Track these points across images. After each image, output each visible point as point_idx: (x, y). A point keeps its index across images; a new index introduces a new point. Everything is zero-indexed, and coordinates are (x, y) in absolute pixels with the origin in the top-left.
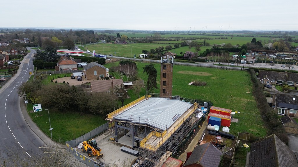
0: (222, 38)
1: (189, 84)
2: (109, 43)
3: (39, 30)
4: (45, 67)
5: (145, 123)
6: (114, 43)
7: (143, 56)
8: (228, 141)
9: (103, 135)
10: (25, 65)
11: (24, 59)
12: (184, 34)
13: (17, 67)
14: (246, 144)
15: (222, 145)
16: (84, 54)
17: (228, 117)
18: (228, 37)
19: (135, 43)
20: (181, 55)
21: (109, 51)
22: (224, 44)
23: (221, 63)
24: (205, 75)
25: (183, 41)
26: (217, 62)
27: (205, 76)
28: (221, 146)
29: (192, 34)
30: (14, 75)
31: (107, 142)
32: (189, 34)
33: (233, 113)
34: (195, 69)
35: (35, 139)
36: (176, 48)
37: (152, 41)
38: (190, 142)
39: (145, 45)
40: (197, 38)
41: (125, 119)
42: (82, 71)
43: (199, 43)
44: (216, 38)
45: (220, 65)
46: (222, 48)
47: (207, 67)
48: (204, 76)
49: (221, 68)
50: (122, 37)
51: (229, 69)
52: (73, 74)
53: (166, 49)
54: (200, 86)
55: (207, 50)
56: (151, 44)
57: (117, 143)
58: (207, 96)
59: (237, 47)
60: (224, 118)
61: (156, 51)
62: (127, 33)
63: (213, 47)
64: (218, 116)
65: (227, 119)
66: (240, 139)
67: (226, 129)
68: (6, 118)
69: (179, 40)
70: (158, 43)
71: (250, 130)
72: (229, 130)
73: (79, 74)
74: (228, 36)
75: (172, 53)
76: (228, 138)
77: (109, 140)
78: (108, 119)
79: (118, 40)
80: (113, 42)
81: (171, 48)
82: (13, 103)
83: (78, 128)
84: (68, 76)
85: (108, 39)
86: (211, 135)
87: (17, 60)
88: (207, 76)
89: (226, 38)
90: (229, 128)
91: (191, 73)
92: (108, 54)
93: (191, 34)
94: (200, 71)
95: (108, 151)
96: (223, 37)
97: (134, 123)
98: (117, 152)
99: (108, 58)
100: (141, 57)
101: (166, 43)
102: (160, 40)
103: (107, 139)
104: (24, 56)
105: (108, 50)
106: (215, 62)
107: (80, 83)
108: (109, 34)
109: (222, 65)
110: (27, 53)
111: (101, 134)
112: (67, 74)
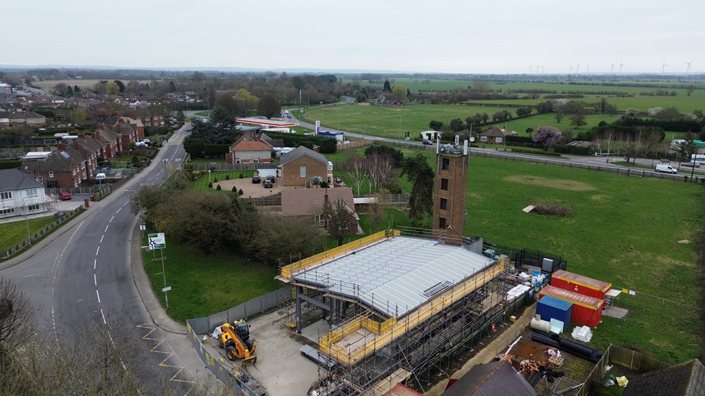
0: (660, 94)
1: (524, 210)
2: (363, 104)
3: (223, 74)
4: (207, 154)
5: (352, 294)
6: (373, 104)
7: (429, 135)
8: (577, 364)
9: (276, 314)
10: (172, 148)
11: (174, 135)
12: (558, 83)
13: (153, 153)
14: (624, 378)
15: (556, 372)
16: (295, 128)
17: (593, 302)
18: (677, 91)
19: (423, 103)
20: (527, 135)
21: (355, 123)
22: (658, 108)
23: (631, 160)
24: (576, 189)
25: (546, 101)
26: (621, 155)
27: (577, 192)
28: (553, 375)
29: (577, 82)
30: (142, 170)
31: (277, 331)
32: (571, 84)
33: (615, 293)
34: (553, 173)
35: (137, 307)
36: (522, 118)
37: (466, 100)
38: (473, 355)
39: (445, 110)
40: (589, 93)
41: (315, 281)
42: (279, 166)
43: (587, 105)
44: (642, 94)
45: (627, 164)
46: (647, 120)
47: (589, 168)
48: (572, 191)
49: (628, 173)
50: (394, 90)
51: (651, 177)
52: (258, 172)
53: (494, 119)
54: (551, 217)
55: (602, 124)
56: (461, 107)
57: (299, 334)
58: (562, 244)
59: (695, 117)
60: (582, 302)
61: (465, 123)
62: (413, 79)
63: (623, 118)
64: (567, 297)
65: (589, 307)
66: (613, 364)
67: (583, 333)
68: (97, 257)
69: (537, 97)
70: (481, 105)
71: (652, 341)
72: (591, 335)
73: (271, 173)
74: (682, 87)
75: (503, 130)
76: (580, 357)
77: (283, 327)
78: (281, 279)
79: (385, 96)
80: (371, 101)
81: (508, 117)
82: (121, 228)
83: (228, 292)
84: (248, 175)
85: (362, 95)
86: (536, 344)
87: (158, 137)
88: (581, 192)
89: (673, 94)
90: (592, 329)
91: (538, 181)
92: (350, 130)
93: (575, 84)
94: (566, 178)
95: (272, 352)
96: (664, 90)
97: (330, 293)
98: (291, 355)
99: (346, 139)
100: (425, 138)
101: (501, 106)
102: (488, 98)
103: (279, 323)
104: (175, 129)
105: (353, 120)
106: (617, 155)
107: (266, 193)
108: (370, 82)
109: (633, 164)
110: (183, 124)
111: (270, 310)
112: (247, 171)
